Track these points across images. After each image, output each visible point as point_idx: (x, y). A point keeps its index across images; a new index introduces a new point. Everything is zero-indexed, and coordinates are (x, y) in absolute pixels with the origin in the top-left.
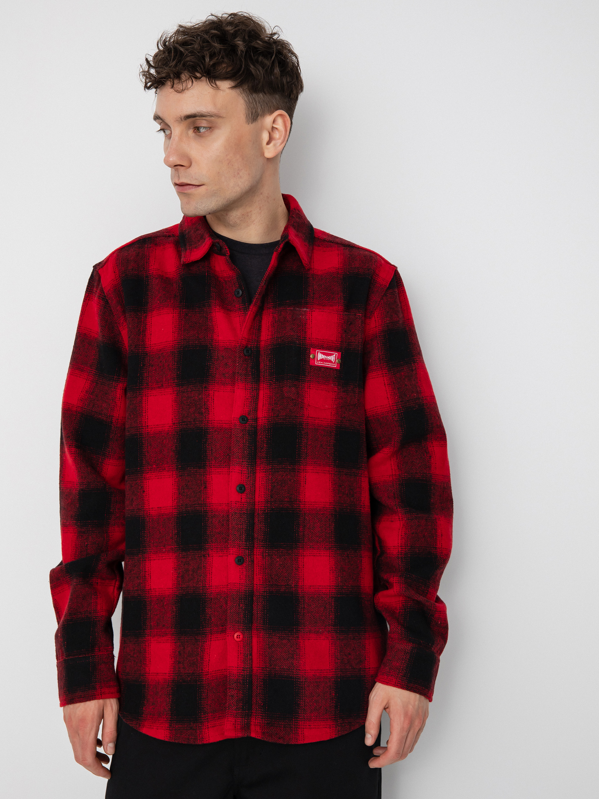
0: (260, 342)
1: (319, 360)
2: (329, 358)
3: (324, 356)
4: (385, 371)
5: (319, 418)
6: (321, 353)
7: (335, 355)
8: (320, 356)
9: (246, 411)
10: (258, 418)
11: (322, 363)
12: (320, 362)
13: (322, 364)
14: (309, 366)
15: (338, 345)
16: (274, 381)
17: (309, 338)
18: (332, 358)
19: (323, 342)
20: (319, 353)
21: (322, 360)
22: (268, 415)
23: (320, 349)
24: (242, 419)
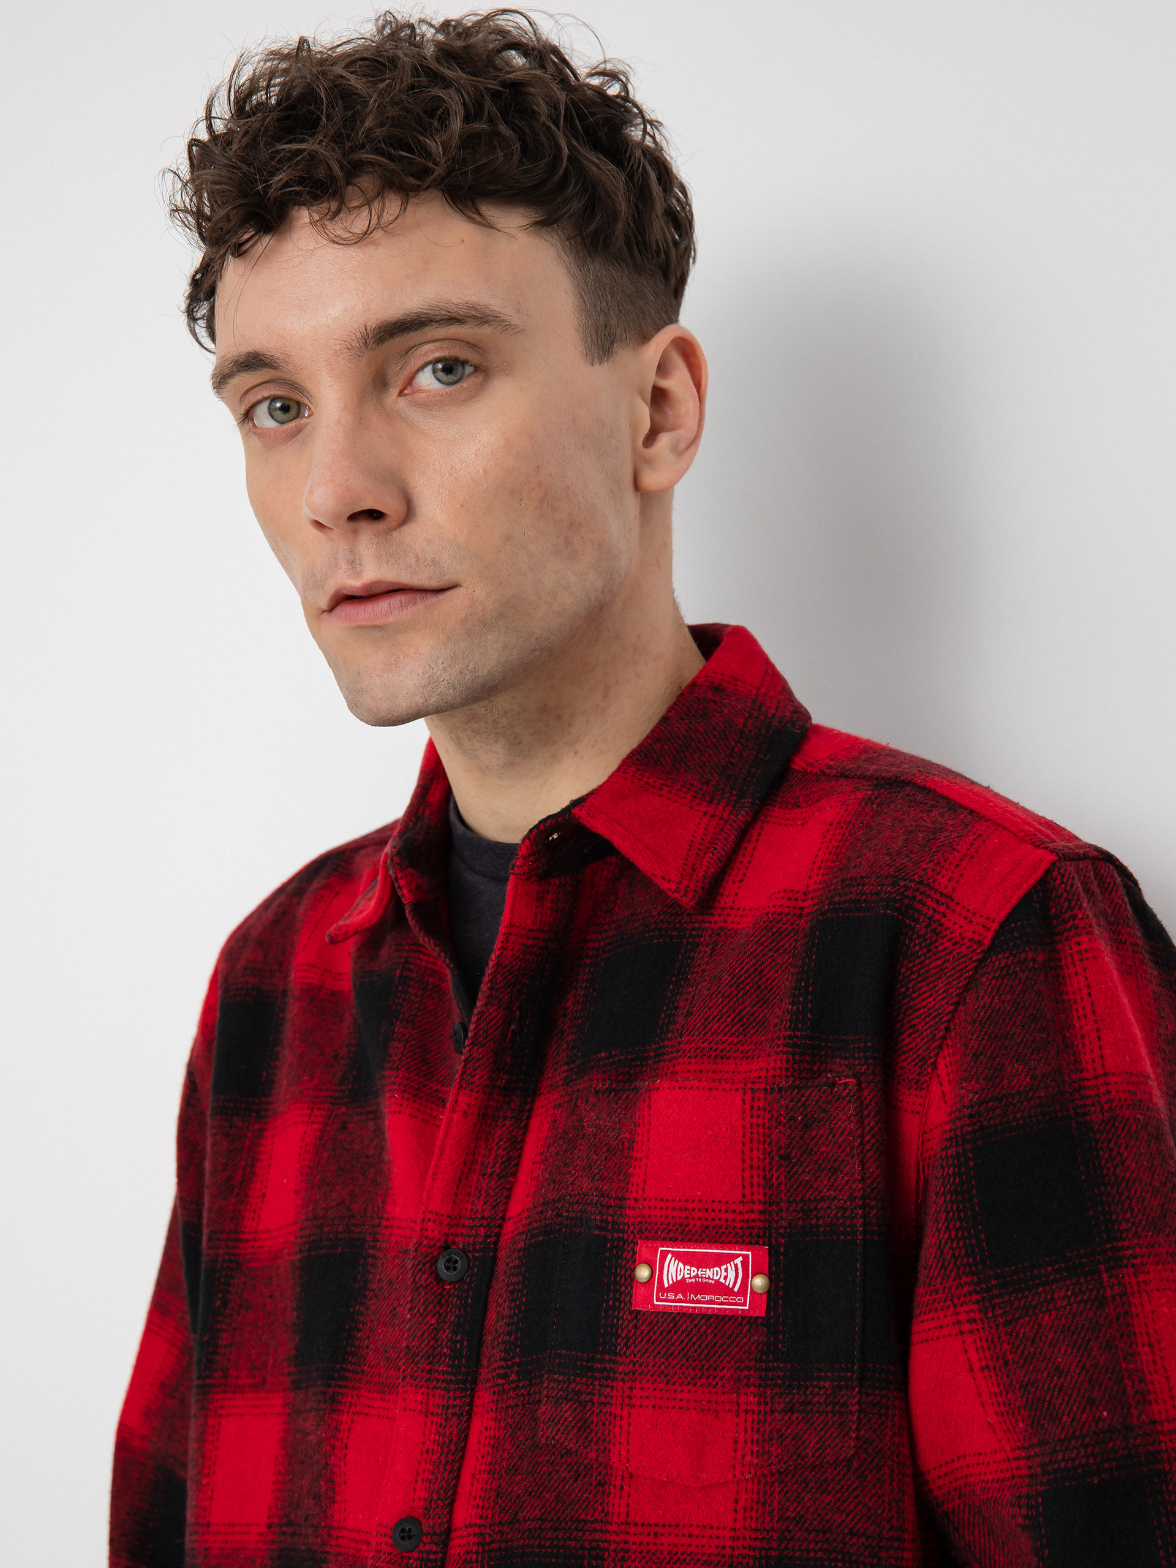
0: (500, 1226)
1: (666, 1285)
2: (712, 1274)
3: (687, 1267)
4: (967, 1312)
5: (677, 1526)
6: (677, 1255)
7: (741, 1258)
8: (673, 1270)
9: (420, 1500)
10: (456, 1530)
11: (680, 1296)
12: (671, 1296)
13: (680, 1301)
14: (631, 1312)
15: (753, 1216)
16: (513, 1377)
17: (636, 1200)
18: (728, 1274)
19: (686, 1209)
20: (670, 1256)
21: (680, 1286)
22: (481, 1517)
23: (674, 1241)
24: (403, 1530)
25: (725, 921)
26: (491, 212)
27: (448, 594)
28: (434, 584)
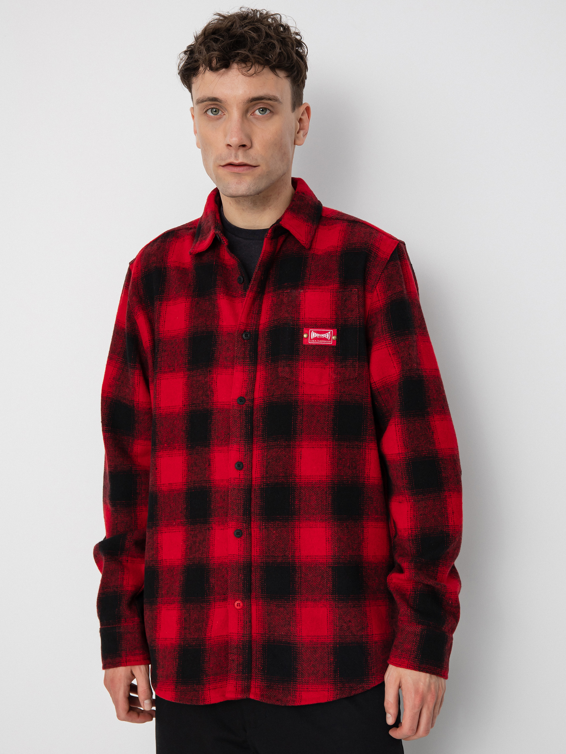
0: (259, 326)
1: (312, 338)
2: (323, 336)
3: (317, 334)
4: (388, 342)
5: (315, 395)
6: (314, 331)
7: (330, 332)
8: (313, 335)
9: (244, 392)
10: (255, 399)
11: (315, 341)
12: (313, 341)
13: (315, 342)
14: (303, 345)
15: (333, 322)
16: (270, 362)
17: (302, 318)
18: (327, 336)
19: (316, 320)
20: (312, 331)
21: (316, 339)
22: (263, 395)
23: (313, 328)
24: (240, 400)
25: (314, 252)
26: (278, 72)
27: (257, 168)
28: (255, 165)
